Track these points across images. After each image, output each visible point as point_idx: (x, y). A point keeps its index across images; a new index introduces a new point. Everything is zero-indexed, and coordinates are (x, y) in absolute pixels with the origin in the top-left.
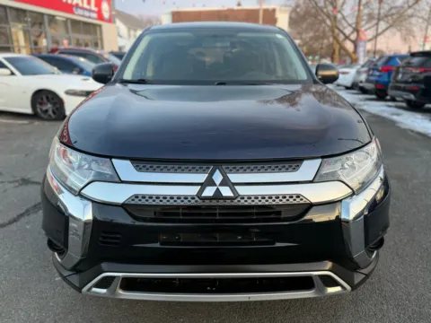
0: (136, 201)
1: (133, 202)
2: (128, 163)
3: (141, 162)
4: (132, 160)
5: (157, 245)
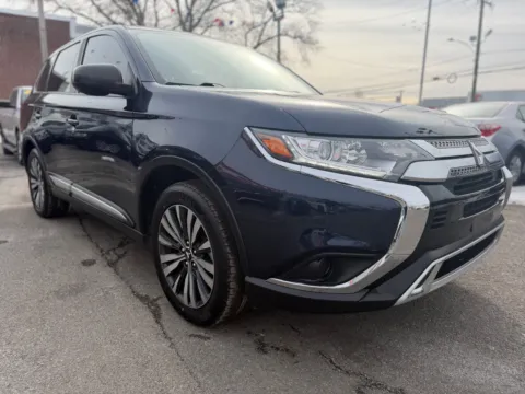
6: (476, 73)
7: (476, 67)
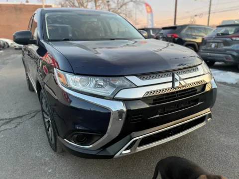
0: (149, 95)
1: (147, 96)
2: (135, 77)
3: (141, 76)
4: (137, 75)
5: (158, 116)
6: (209, 13)
7: (210, 11)
